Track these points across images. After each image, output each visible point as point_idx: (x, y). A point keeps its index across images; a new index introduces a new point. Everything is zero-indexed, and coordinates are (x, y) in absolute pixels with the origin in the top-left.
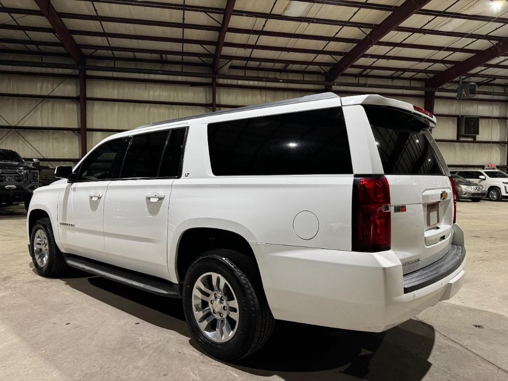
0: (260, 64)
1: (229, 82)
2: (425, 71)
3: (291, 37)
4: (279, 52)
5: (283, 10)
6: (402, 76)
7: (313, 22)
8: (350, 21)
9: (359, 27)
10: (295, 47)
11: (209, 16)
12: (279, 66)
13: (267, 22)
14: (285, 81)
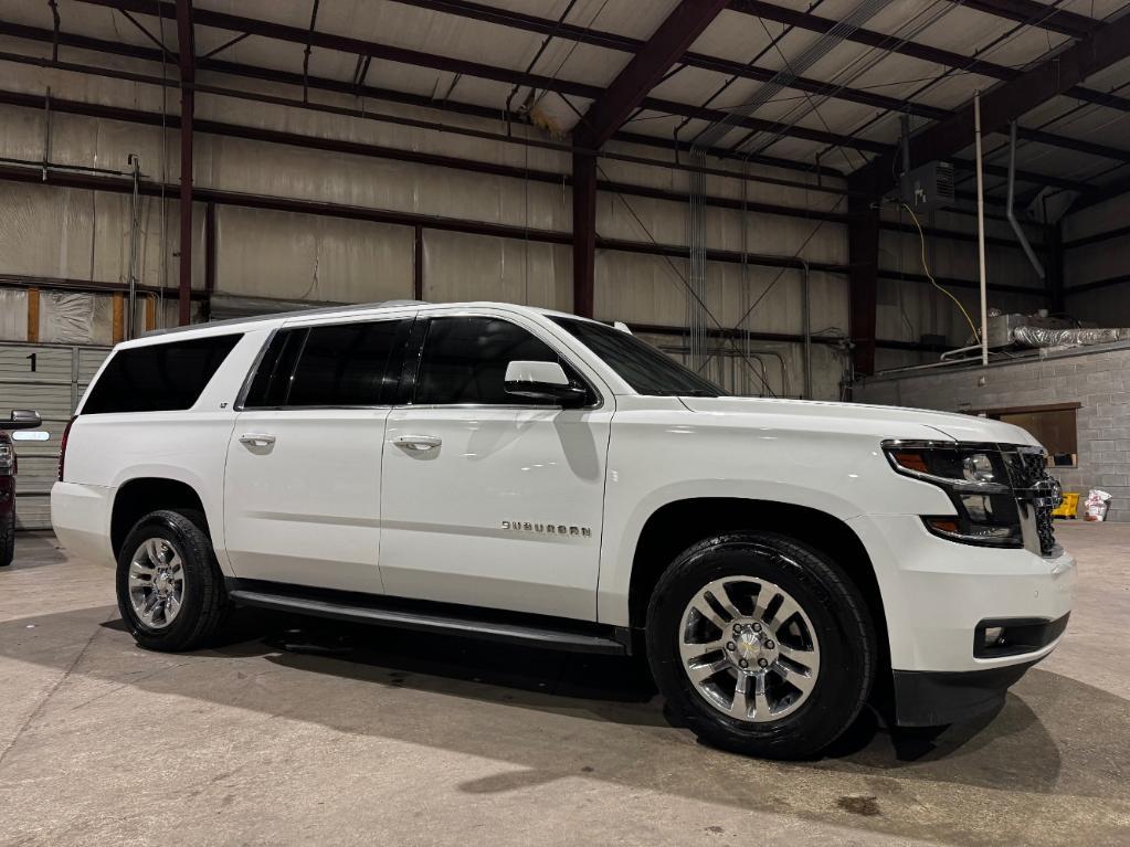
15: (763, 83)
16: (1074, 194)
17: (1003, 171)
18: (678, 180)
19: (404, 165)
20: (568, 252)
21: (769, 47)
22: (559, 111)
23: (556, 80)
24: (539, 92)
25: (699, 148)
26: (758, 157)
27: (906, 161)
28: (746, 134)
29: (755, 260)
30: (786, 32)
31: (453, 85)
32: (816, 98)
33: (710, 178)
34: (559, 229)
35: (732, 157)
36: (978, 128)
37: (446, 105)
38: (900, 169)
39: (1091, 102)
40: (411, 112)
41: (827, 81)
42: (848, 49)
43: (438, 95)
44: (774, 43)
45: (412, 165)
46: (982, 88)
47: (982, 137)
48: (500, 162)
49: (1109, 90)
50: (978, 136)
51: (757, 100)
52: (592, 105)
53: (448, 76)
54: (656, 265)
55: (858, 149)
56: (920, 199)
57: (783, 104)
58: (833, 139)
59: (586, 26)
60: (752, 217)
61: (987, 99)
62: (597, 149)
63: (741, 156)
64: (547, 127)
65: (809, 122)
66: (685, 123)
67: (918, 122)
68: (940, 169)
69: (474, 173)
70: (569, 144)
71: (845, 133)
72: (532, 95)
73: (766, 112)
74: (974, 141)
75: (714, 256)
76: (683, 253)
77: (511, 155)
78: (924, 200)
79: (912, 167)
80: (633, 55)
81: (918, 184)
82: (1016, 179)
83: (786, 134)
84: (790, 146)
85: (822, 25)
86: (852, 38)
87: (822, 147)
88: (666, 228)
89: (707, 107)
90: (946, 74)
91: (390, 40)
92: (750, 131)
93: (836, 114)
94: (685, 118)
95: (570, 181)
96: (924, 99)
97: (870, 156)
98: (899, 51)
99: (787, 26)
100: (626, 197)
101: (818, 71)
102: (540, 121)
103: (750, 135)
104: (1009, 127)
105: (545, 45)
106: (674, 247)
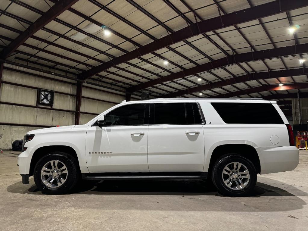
0: (37, 60)
1: (11, 66)
2: (128, 84)
3: (68, 51)
4: (56, 57)
5: (70, 35)
6: (117, 84)
7: (85, 46)
8: (105, 52)
9: (108, 56)
10: (67, 57)
11: (20, 23)
12: (51, 64)
13: (59, 39)
14: (55, 74)
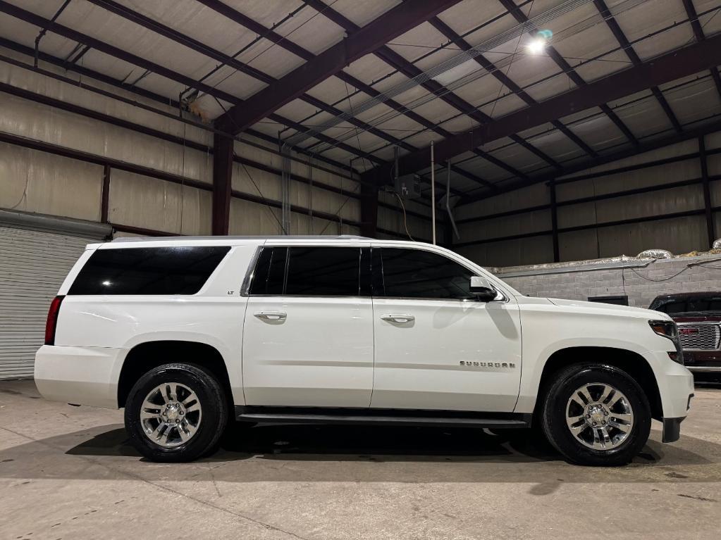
15: (334, 116)
16: (459, 197)
17: (444, 187)
18: (275, 161)
19: (100, 123)
20: (209, 196)
21: (345, 99)
22: (210, 107)
23: (214, 89)
24: (201, 93)
25: (288, 145)
26: (318, 156)
27: (397, 171)
28: (316, 142)
29: (316, 214)
30: (356, 93)
31: (142, 77)
32: (359, 130)
33: (293, 163)
34: (203, 180)
35: (305, 153)
36: (432, 159)
37: (132, 88)
38: (394, 176)
39: (479, 155)
40: (106, 87)
41: (366, 122)
42: (382, 108)
43: (129, 81)
44: (348, 97)
45: (105, 124)
46: (435, 139)
47: (434, 164)
48: (167, 131)
49: (488, 150)
50: (433, 163)
51: (328, 124)
52: (232, 108)
53: (140, 70)
54: (262, 210)
55: (371, 160)
56: (405, 193)
57: (341, 130)
58: (359, 153)
59: (245, 63)
60: (314, 189)
61: (438, 145)
62: (234, 135)
63: (309, 154)
64: (200, 115)
65: (352, 142)
66: (287, 129)
67: (404, 151)
68: (415, 179)
69: (149, 136)
70: (212, 127)
71: (367, 150)
72: (196, 93)
73: (330, 132)
74: (431, 165)
75: (295, 209)
76: (278, 205)
77: (175, 128)
78: (407, 193)
79: (400, 175)
80: (268, 85)
81: (404, 184)
82: (450, 192)
83: (337, 146)
84: (338, 153)
85: (374, 93)
86: (386, 103)
87: (354, 156)
88: (268, 189)
89: (301, 124)
90: (424, 130)
91: (107, 40)
92: (319, 141)
93: (367, 140)
94: (286, 127)
95: (212, 151)
96: (410, 141)
97: (375, 164)
98: (406, 114)
99: (357, 90)
100: (248, 167)
101: (364, 116)
102: (195, 110)
103: (319, 143)
104: (447, 163)
105: (218, 68)
106: (272, 201)
